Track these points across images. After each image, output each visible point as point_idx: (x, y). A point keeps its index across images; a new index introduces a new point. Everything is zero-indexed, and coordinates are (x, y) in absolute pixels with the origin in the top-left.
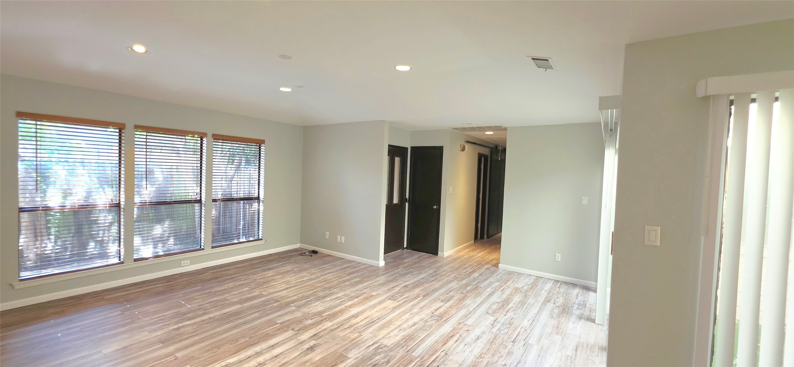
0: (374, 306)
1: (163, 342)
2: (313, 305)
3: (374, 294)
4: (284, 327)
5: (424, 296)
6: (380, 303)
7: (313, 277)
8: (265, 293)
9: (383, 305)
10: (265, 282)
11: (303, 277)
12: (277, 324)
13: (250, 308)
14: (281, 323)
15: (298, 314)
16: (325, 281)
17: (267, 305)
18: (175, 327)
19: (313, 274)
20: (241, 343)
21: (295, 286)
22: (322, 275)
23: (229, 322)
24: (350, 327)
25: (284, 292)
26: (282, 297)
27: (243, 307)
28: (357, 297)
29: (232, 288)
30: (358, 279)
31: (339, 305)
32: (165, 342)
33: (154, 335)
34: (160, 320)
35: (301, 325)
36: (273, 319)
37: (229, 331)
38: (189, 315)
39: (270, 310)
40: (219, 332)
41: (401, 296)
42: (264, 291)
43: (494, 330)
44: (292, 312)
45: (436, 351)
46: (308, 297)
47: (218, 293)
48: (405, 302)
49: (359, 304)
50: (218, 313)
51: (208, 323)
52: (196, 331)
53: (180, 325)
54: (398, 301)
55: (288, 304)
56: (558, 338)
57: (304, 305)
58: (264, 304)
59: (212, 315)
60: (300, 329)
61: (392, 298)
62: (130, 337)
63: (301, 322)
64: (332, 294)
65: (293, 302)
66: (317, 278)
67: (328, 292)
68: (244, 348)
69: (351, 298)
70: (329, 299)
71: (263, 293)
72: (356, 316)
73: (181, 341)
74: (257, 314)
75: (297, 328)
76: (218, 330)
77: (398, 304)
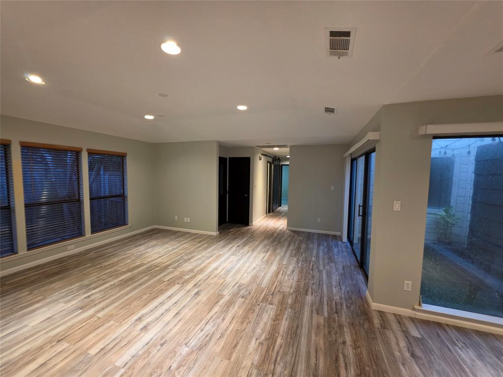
0: (225, 261)
1: (81, 308)
2: (184, 266)
3: (220, 253)
4: (172, 283)
5: (252, 251)
6: (228, 258)
7: (175, 247)
8: (145, 262)
9: (230, 259)
10: (142, 255)
11: (167, 248)
12: (165, 282)
13: (139, 274)
14: (168, 281)
15: (177, 273)
16: (184, 249)
17: (152, 270)
18: (86, 295)
19: (174, 245)
20: (145, 299)
21: (165, 255)
22: (181, 245)
23: (128, 286)
24: (216, 276)
25: (159, 259)
26: (160, 263)
27: (134, 274)
28: (211, 257)
29: (117, 262)
30: (206, 245)
31: (202, 263)
32: (83, 308)
33: (70, 304)
34: (69, 293)
35: (183, 280)
36: (160, 278)
37: (132, 292)
38: (92, 286)
39: (155, 273)
40: (124, 294)
41: (239, 252)
42: (143, 261)
43: (300, 265)
44: (172, 272)
45: (274, 283)
46: (178, 261)
47: (108, 267)
48: (242, 256)
49: (215, 260)
50: (116, 281)
51: (111, 289)
52: (105, 296)
53: (89, 294)
54: (238, 256)
55: (166, 267)
56: (332, 264)
57: (178, 266)
58: (149, 269)
59: (112, 283)
60: (183, 283)
61: (233, 254)
62: (49, 310)
63: (182, 278)
64: (193, 257)
65: (169, 265)
66: (178, 247)
67: (190, 256)
68: (150, 301)
69: (208, 258)
70: (193, 260)
71: (143, 262)
72: (216, 269)
73: (95, 305)
74: (146, 278)
75: (181, 282)
76: (122, 292)
77: (239, 258)
